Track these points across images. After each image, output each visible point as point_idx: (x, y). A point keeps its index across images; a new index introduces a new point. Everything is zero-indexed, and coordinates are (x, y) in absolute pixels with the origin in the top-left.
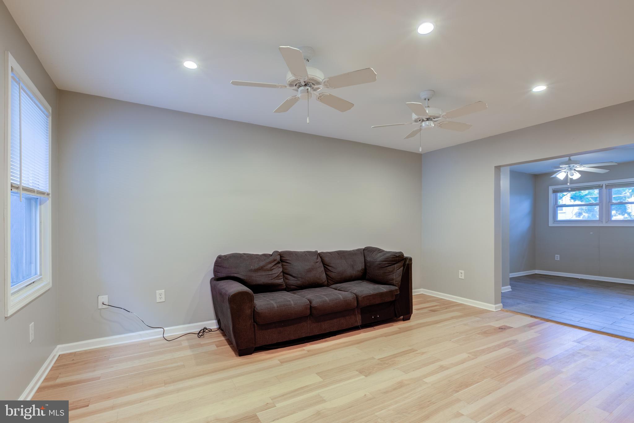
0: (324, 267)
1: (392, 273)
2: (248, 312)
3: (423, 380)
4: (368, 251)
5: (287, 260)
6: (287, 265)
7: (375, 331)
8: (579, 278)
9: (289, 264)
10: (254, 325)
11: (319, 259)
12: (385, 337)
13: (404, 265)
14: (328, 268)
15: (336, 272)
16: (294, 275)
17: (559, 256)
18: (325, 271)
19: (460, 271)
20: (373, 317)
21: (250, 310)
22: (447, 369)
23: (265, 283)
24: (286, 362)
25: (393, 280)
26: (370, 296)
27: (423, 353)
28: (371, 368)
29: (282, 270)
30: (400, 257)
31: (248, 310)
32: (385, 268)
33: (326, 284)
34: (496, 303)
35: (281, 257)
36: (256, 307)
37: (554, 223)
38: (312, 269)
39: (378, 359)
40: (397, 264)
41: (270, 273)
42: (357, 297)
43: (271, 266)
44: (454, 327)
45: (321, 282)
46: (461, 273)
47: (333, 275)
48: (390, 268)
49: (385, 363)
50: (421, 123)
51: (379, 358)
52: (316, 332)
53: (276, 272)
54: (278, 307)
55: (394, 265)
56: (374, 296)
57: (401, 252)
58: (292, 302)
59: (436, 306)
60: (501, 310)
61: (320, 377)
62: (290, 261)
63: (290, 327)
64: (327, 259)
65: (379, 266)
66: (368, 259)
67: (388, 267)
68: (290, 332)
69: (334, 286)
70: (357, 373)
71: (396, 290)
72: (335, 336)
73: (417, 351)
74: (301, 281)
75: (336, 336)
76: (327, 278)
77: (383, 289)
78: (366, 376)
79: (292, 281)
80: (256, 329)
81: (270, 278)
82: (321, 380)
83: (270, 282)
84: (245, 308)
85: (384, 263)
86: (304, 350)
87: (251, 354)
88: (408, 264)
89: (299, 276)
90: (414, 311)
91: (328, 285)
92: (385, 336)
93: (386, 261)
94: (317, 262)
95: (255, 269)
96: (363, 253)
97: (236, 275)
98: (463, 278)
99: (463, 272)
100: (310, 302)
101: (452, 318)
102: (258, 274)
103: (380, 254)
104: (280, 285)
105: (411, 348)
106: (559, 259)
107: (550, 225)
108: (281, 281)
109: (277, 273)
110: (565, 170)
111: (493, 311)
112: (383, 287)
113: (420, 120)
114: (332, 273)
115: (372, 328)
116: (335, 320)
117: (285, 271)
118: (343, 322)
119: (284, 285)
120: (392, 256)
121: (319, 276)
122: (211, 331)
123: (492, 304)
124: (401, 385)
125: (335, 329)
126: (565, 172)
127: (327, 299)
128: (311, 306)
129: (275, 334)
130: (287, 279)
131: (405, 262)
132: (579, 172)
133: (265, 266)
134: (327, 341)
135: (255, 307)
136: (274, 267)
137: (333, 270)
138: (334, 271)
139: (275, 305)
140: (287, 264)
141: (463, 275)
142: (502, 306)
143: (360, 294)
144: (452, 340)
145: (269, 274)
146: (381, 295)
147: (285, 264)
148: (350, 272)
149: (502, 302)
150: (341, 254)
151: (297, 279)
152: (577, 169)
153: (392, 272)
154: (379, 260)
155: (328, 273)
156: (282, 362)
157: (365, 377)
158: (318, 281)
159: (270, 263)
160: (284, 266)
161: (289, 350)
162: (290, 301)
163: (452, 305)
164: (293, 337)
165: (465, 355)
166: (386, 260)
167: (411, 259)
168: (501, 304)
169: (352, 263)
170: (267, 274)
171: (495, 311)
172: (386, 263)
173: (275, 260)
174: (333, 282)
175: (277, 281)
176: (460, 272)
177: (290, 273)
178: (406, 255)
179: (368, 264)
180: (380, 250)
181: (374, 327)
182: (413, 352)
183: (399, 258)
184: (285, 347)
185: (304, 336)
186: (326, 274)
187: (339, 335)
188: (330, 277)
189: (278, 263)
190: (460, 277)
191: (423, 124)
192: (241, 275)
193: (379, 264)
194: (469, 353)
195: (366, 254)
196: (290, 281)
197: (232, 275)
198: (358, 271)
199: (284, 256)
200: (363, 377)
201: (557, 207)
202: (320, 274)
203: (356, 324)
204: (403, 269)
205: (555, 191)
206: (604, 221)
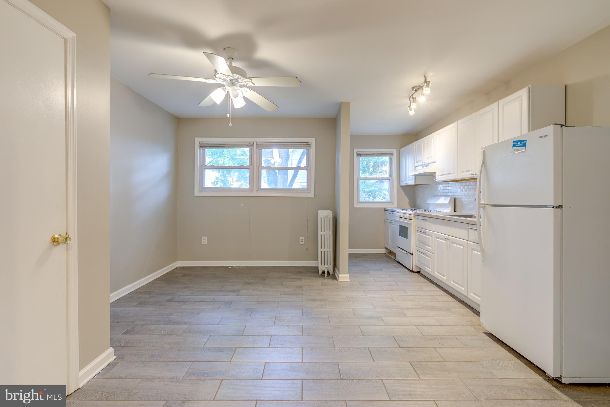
17: (206, 238)
37: (200, 192)
201: (204, 168)
205: (203, 146)
206: (255, 190)
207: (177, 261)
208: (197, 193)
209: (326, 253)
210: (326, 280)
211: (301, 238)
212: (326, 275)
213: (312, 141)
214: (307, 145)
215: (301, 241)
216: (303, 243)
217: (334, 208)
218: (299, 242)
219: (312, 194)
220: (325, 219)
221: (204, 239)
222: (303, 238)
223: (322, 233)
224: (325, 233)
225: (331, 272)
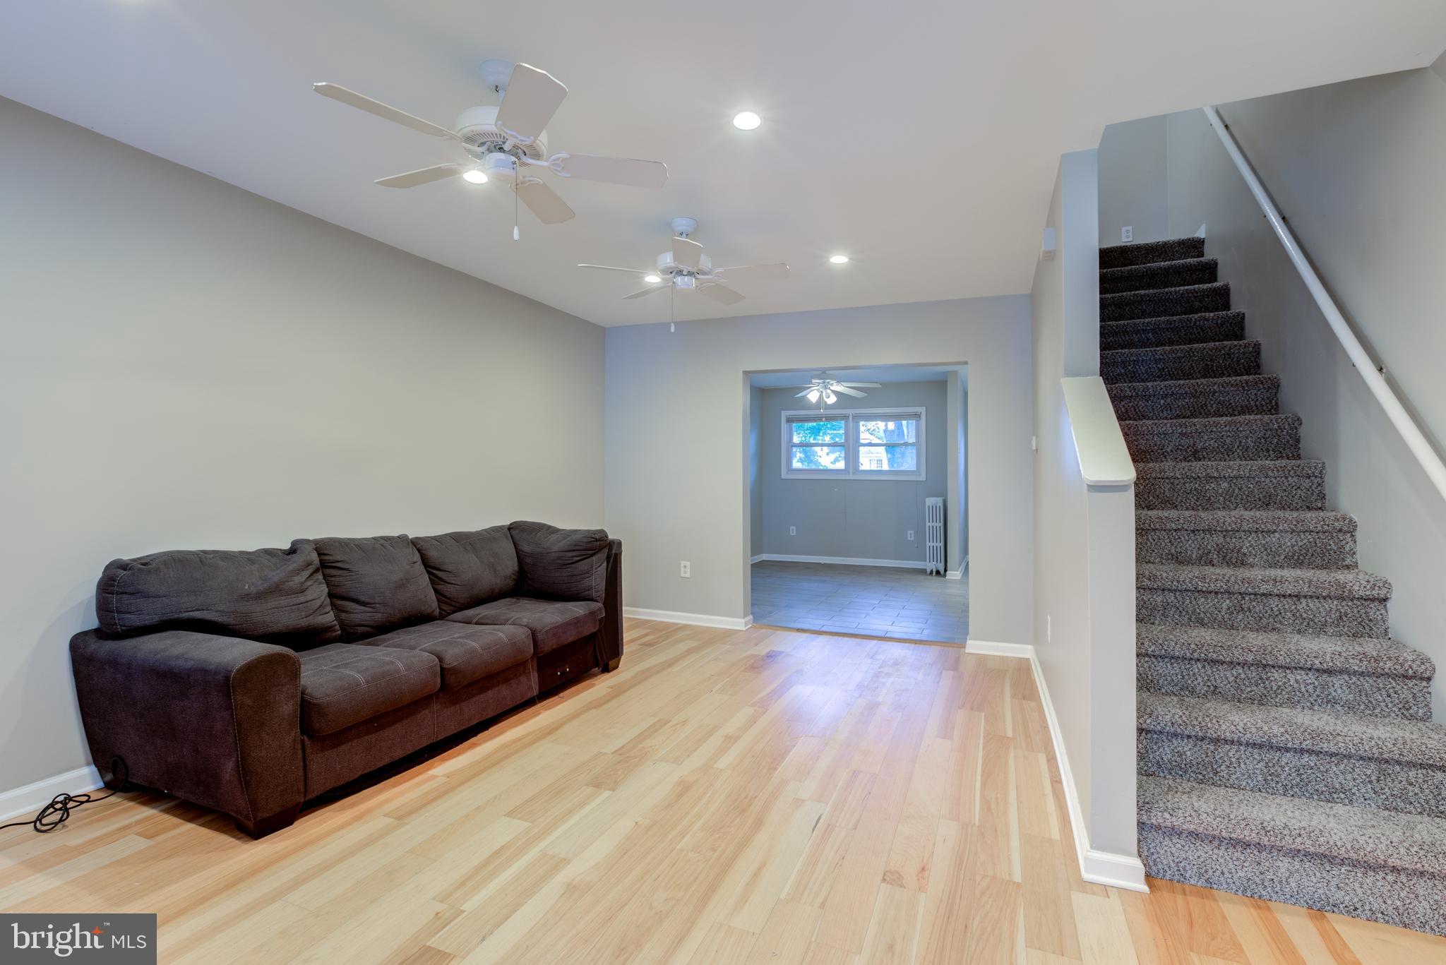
0: (428, 572)
1: (587, 575)
2: (287, 708)
3: (715, 766)
4: (516, 531)
5: (338, 562)
6: (340, 576)
7: (565, 704)
8: (822, 562)
9: (345, 571)
10: (302, 742)
11: (417, 557)
12: (595, 710)
13: (608, 558)
14: (440, 576)
15: (459, 583)
16: (363, 598)
17: (794, 528)
18: (433, 583)
19: (683, 563)
20: (559, 673)
21: (291, 703)
22: (738, 738)
23: (291, 627)
24: (410, 813)
25: (590, 589)
26: (558, 627)
27: (684, 723)
28: (611, 773)
29: (327, 590)
30: (602, 540)
31: (286, 704)
32: (573, 565)
33: (438, 613)
34: (745, 616)
35: (320, 554)
36: (309, 690)
37: (787, 473)
38: (406, 579)
39: (613, 753)
40: (596, 556)
41: (302, 599)
42: (534, 633)
43: (303, 580)
44: (702, 667)
45: (429, 611)
46: (685, 567)
47: (449, 590)
48: (583, 566)
49: (629, 757)
50: (674, 278)
51: (614, 750)
52: (451, 729)
53: (315, 595)
54: (367, 682)
55: (591, 559)
56: (566, 626)
57: (602, 531)
58: (400, 665)
59: (646, 635)
60: (751, 627)
61: (520, 819)
62: (348, 563)
63: (393, 727)
64: (433, 554)
65: (560, 562)
66: (526, 548)
67: (579, 563)
68: (396, 740)
69: (458, 615)
70: (591, 789)
71: (600, 609)
72: (487, 729)
73: (670, 721)
74: (383, 613)
75: (490, 729)
76: (438, 600)
77: (577, 609)
78: (613, 790)
79: (359, 615)
80: (308, 750)
81: (303, 614)
82: (526, 824)
83: (304, 622)
84: (277, 699)
85: (570, 554)
86: (435, 777)
87: (291, 823)
88: (616, 554)
89: (377, 600)
90: (626, 649)
91: (442, 617)
92: (595, 708)
93: (574, 550)
94: (415, 563)
95: (258, 593)
96: (509, 535)
97: (198, 615)
98: (688, 575)
99: (688, 564)
100: (441, 660)
101: (689, 652)
102: (268, 604)
103: (554, 537)
104: (329, 629)
105: (657, 719)
106: (794, 534)
107: (783, 477)
108: (329, 618)
109: (319, 598)
110: (818, 388)
111: (741, 631)
112: (574, 607)
113: (671, 273)
114: (449, 586)
115: (557, 697)
116: (490, 694)
117: (338, 591)
118: (503, 694)
119: (338, 627)
120: (586, 540)
121: (422, 596)
122: (88, 801)
123: (740, 618)
124: (684, 787)
125: (490, 713)
126: (818, 390)
127: (474, 644)
128: (442, 669)
129: (356, 754)
130: (344, 611)
131: (610, 549)
132: (835, 392)
133: (284, 582)
134: (474, 746)
135: (303, 693)
136: (309, 583)
137: (452, 580)
138: (453, 582)
139: (360, 678)
140: (340, 572)
141: (688, 569)
142: (752, 620)
143: (537, 625)
144: (714, 690)
145: (298, 602)
146: (577, 622)
147: (333, 572)
148: (489, 580)
149: (752, 614)
150: (460, 539)
151: (374, 608)
152: (832, 388)
153: (587, 573)
154: (555, 549)
155: (439, 587)
156: (402, 817)
157: (611, 792)
158: (423, 608)
159: (298, 571)
160: (333, 579)
161: (394, 786)
162: (392, 663)
163: (673, 629)
164: (399, 753)
165: (747, 711)
166: (574, 548)
167: (619, 544)
168: (751, 617)
169: (491, 559)
170: (295, 603)
171: (744, 629)
172: (574, 554)
173: (309, 564)
174: (452, 608)
175: (320, 618)
176: (682, 565)
177: (353, 595)
178: (611, 537)
179: (528, 560)
180: (550, 527)
181: (561, 695)
182: (666, 724)
183: (601, 542)
184: (379, 783)
185: (425, 743)
186: (436, 591)
187: (495, 727)
188: (444, 596)
189: (317, 571)
190: (683, 575)
191: (679, 279)
192: (217, 611)
193: (559, 558)
194: (753, 705)
195: (517, 538)
196: (352, 616)
197: (185, 615)
198: (506, 577)
199: (326, 552)
200: (607, 793)
201: (792, 446)
202: (423, 593)
203: (530, 695)
204: (607, 566)
205: (790, 420)
206: (851, 471)
207: (762, 553)
208: (784, 476)
209: (935, 548)
210: (935, 579)
211: (909, 532)
212: (934, 574)
213: (922, 410)
214: (917, 416)
215: (909, 536)
216: (912, 539)
217: (943, 494)
218: (907, 538)
219: (923, 478)
220: (934, 508)
221: (793, 530)
222: (912, 532)
223: (931, 524)
224: (934, 524)
225: (942, 572)
